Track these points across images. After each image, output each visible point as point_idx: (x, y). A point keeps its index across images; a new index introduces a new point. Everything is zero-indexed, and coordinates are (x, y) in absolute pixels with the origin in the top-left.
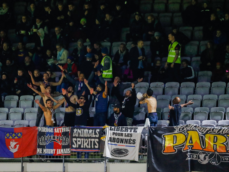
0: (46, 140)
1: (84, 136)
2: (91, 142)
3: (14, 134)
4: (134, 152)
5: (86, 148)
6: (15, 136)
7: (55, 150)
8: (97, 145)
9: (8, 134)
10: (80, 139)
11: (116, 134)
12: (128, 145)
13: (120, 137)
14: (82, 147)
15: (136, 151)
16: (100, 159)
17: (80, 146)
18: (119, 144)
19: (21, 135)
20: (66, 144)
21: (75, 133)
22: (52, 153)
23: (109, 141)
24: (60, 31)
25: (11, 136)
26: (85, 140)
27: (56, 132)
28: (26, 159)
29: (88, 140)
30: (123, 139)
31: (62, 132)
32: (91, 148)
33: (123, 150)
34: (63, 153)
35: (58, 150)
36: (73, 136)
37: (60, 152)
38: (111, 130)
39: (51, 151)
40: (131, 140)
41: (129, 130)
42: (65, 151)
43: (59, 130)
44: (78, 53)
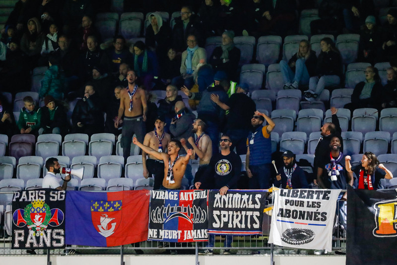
0: (164, 214)
1: (234, 207)
2: (246, 217)
3: (107, 203)
4: (323, 236)
5: (237, 229)
6: (109, 208)
7: (181, 231)
8: (256, 223)
9: (96, 203)
10: (225, 213)
11: (292, 203)
12: (313, 222)
13: (299, 209)
14: (230, 226)
15: (327, 234)
16: (263, 248)
17: (226, 224)
18: (297, 220)
19: (119, 205)
20: (200, 222)
21: (217, 202)
22: (176, 238)
23: (278, 216)
25: (101, 208)
26: (235, 214)
27: (182, 198)
28: (129, 248)
29: (241, 213)
30: (304, 212)
31: (194, 199)
32: (246, 229)
33: (304, 232)
34: (195, 237)
35: (185, 232)
36: (214, 206)
37: (191, 235)
38: (282, 195)
39: (174, 234)
40: (319, 213)
41: (314, 195)
42: (200, 234)
43: (189, 195)
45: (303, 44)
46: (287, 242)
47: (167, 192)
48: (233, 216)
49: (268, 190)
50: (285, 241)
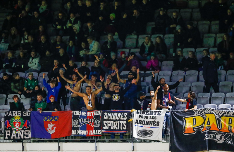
0: (80, 123)
1: (113, 119)
2: (120, 124)
3: (51, 117)
4: (157, 133)
5: (115, 130)
6: (52, 119)
7: (88, 131)
8: (125, 127)
9: (46, 117)
10: (110, 122)
11: (142, 117)
12: (153, 126)
13: (146, 120)
14: (112, 128)
15: (159, 132)
16: (128, 139)
17: (110, 127)
18: (145, 125)
19: (57, 118)
20: (97, 126)
21: (106, 117)
22: (86, 134)
23: (136, 123)
24: (92, 25)
25: (48, 119)
26: (114, 122)
27: (88, 115)
28: (62, 139)
29: (117, 122)
30: (148, 121)
31: (94, 115)
32: (120, 130)
33: (148, 131)
34: (95, 134)
35: (90, 131)
36: (104, 119)
37: (93, 133)
38: (137, 113)
39: (84, 133)
40: (156, 122)
41: (153, 113)
42: (97, 132)
43: (91, 113)
44: (108, 45)
45: (147, 38)
46: (140, 136)
47: (81, 112)
48: (113, 123)
49: (130, 111)
50: (139, 136)
